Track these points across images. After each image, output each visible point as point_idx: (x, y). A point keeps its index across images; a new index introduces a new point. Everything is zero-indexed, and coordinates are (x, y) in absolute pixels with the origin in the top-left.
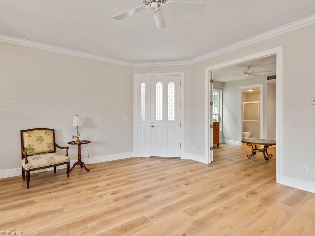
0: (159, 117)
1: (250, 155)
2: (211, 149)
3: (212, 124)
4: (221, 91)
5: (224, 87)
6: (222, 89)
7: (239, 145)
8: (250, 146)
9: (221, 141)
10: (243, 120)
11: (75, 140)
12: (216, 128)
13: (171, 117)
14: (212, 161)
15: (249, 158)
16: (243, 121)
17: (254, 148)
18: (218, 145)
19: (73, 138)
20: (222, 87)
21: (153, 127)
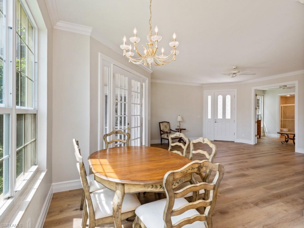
0: (220, 116)
1: (283, 142)
2: (256, 136)
3: (257, 121)
4: (262, 97)
5: (265, 94)
6: (263, 95)
7: (277, 137)
8: (283, 135)
9: (262, 134)
10: (282, 118)
11: (178, 128)
12: (259, 125)
13: (228, 116)
14: (256, 143)
15: (283, 143)
16: (282, 120)
17: (287, 137)
18: (260, 137)
19: (178, 127)
20: (264, 94)
21: (216, 122)
